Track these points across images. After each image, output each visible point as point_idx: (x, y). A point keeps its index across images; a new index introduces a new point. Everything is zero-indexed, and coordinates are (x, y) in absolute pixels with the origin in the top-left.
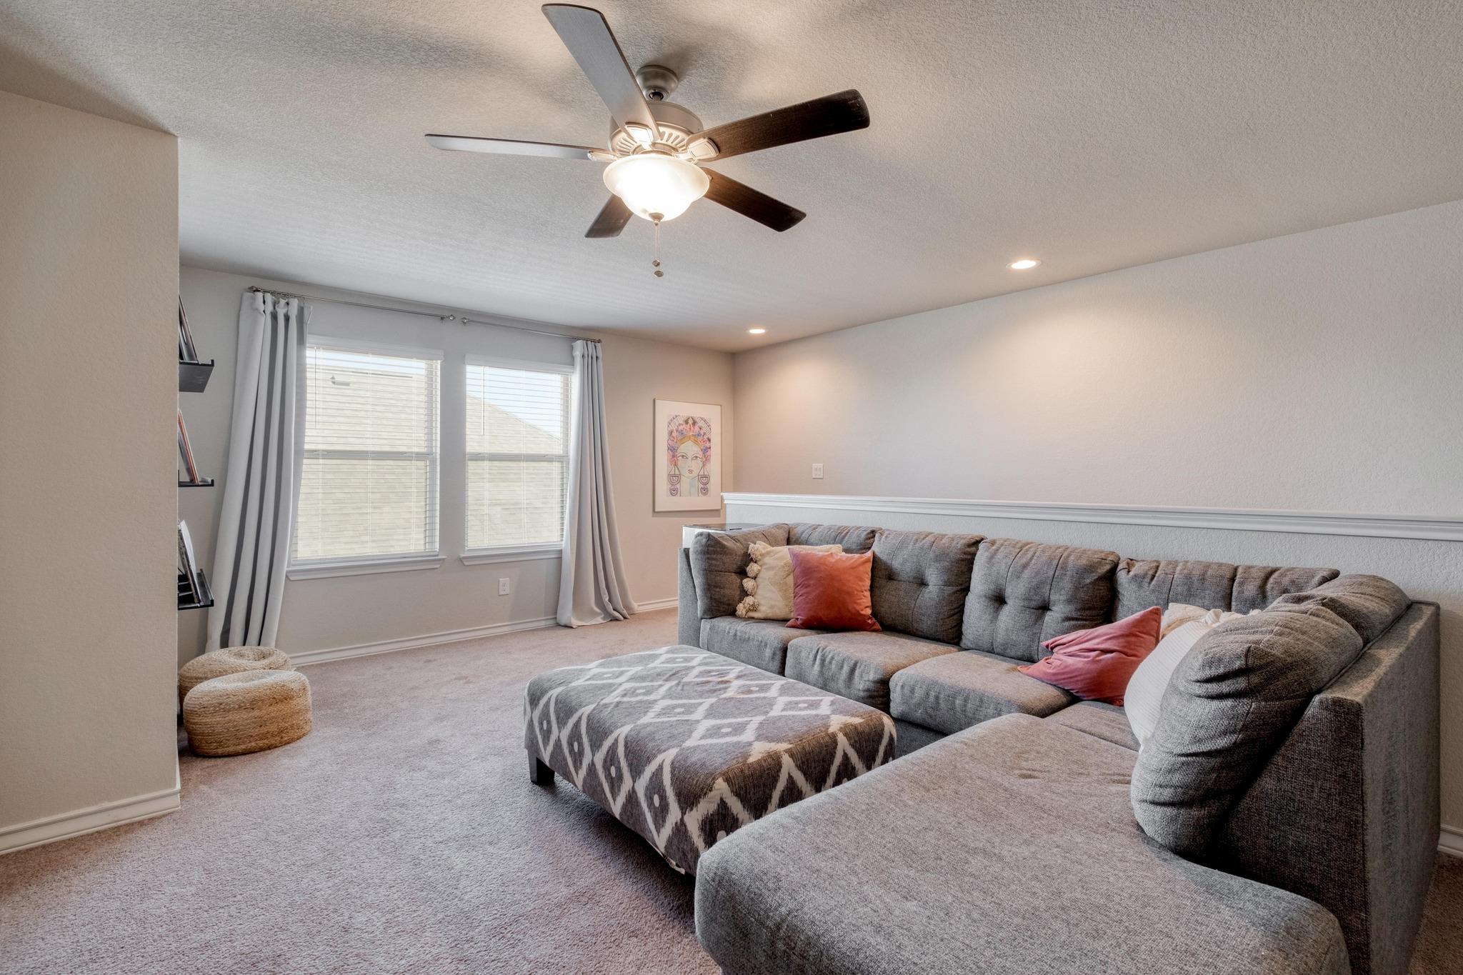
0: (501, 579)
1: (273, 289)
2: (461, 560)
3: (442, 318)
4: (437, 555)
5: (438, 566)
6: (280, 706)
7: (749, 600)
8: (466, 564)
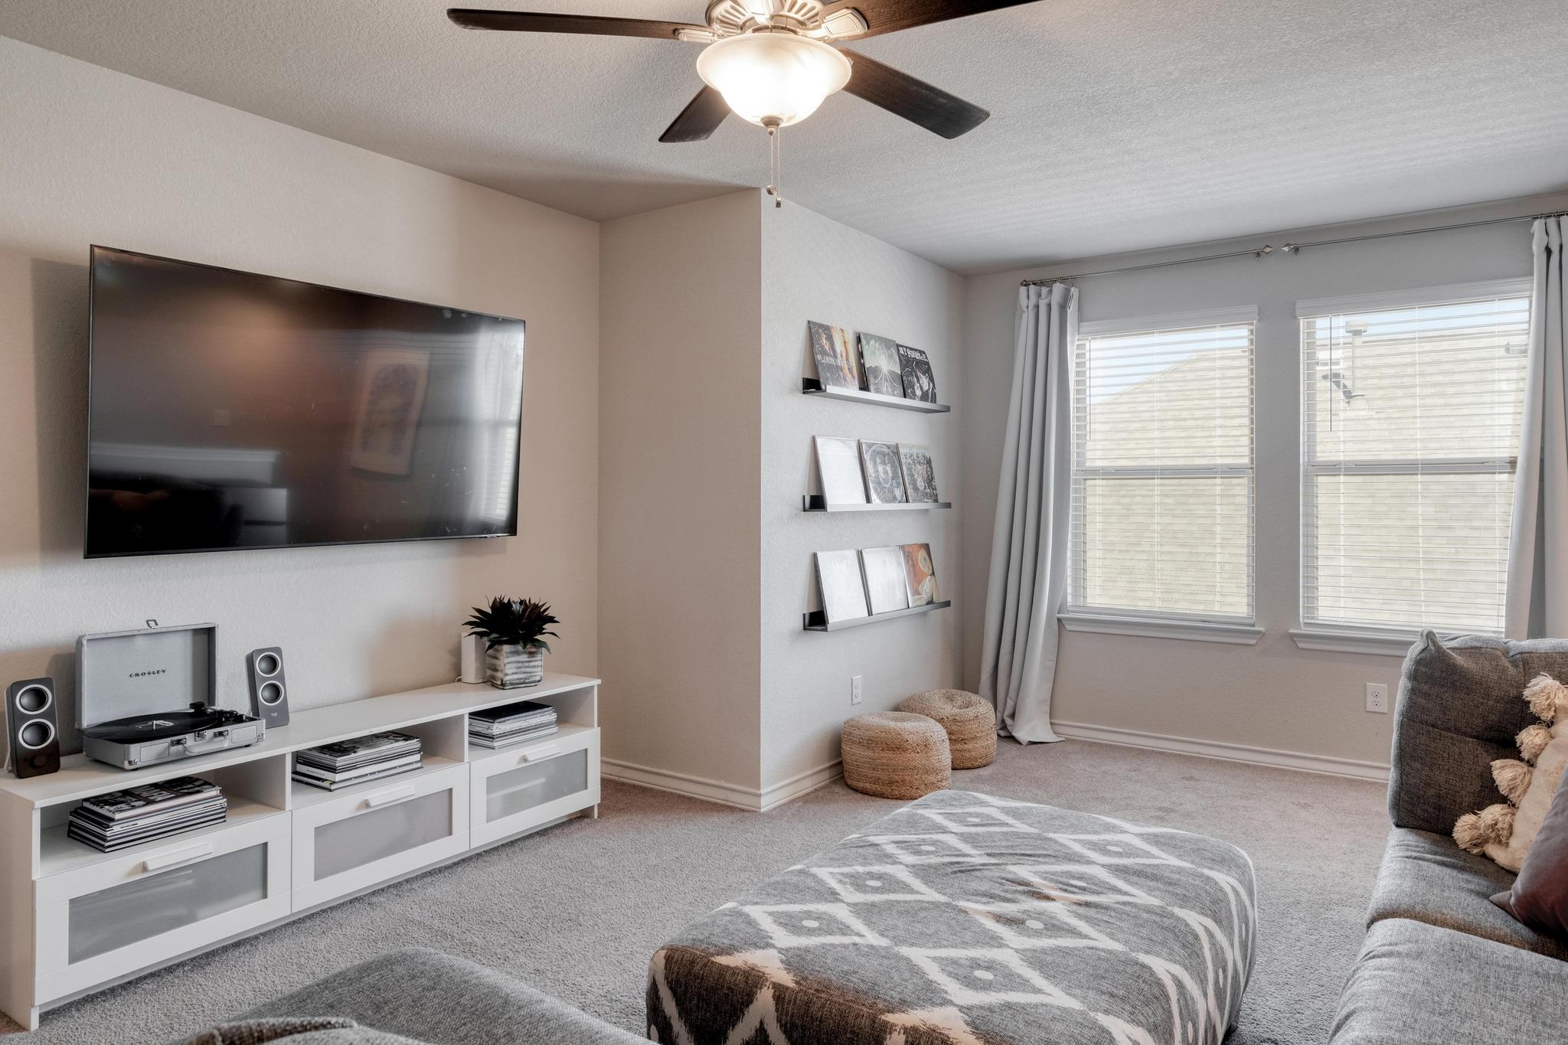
0: (1368, 684)
1: (1036, 278)
2: (1293, 637)
3: (1258, 254)
4: (1253, 625)
5: (1253, 642)
6: (890, 754)
7: (1493, 812)
8: (1300, 645)
